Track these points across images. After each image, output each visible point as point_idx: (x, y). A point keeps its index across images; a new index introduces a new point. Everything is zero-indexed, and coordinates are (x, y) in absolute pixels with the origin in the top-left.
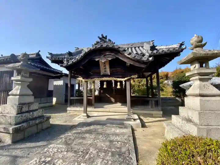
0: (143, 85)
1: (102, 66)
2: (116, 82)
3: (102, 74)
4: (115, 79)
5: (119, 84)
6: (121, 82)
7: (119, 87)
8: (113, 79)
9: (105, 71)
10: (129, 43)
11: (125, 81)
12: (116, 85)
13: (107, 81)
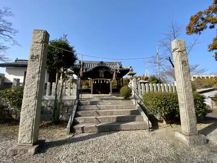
0: (115, 86)
1: (100, 73)
2: (106, 81)
3: (100, 76)
4: (106, 79)
5: (107, 81)
6: (108, 81)
7: (107, 83)
8: (105, 79)
9: (102, 76)
10: (110, 62)
11: (110, 80)
12: (106, 82)
13: (102, 80)
